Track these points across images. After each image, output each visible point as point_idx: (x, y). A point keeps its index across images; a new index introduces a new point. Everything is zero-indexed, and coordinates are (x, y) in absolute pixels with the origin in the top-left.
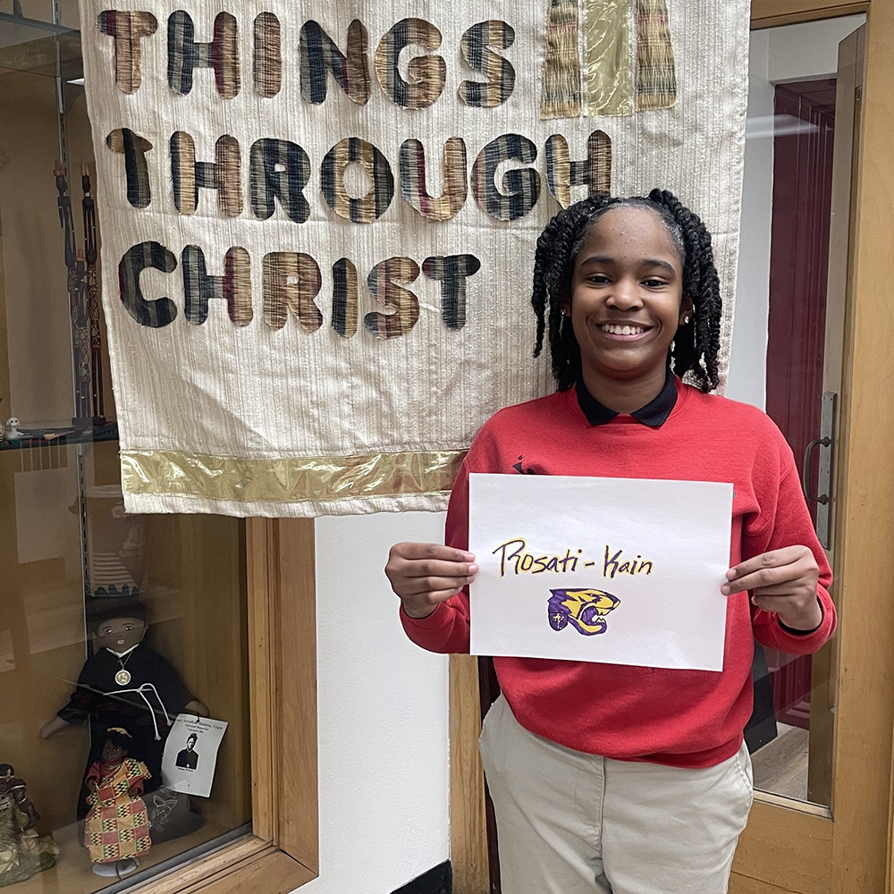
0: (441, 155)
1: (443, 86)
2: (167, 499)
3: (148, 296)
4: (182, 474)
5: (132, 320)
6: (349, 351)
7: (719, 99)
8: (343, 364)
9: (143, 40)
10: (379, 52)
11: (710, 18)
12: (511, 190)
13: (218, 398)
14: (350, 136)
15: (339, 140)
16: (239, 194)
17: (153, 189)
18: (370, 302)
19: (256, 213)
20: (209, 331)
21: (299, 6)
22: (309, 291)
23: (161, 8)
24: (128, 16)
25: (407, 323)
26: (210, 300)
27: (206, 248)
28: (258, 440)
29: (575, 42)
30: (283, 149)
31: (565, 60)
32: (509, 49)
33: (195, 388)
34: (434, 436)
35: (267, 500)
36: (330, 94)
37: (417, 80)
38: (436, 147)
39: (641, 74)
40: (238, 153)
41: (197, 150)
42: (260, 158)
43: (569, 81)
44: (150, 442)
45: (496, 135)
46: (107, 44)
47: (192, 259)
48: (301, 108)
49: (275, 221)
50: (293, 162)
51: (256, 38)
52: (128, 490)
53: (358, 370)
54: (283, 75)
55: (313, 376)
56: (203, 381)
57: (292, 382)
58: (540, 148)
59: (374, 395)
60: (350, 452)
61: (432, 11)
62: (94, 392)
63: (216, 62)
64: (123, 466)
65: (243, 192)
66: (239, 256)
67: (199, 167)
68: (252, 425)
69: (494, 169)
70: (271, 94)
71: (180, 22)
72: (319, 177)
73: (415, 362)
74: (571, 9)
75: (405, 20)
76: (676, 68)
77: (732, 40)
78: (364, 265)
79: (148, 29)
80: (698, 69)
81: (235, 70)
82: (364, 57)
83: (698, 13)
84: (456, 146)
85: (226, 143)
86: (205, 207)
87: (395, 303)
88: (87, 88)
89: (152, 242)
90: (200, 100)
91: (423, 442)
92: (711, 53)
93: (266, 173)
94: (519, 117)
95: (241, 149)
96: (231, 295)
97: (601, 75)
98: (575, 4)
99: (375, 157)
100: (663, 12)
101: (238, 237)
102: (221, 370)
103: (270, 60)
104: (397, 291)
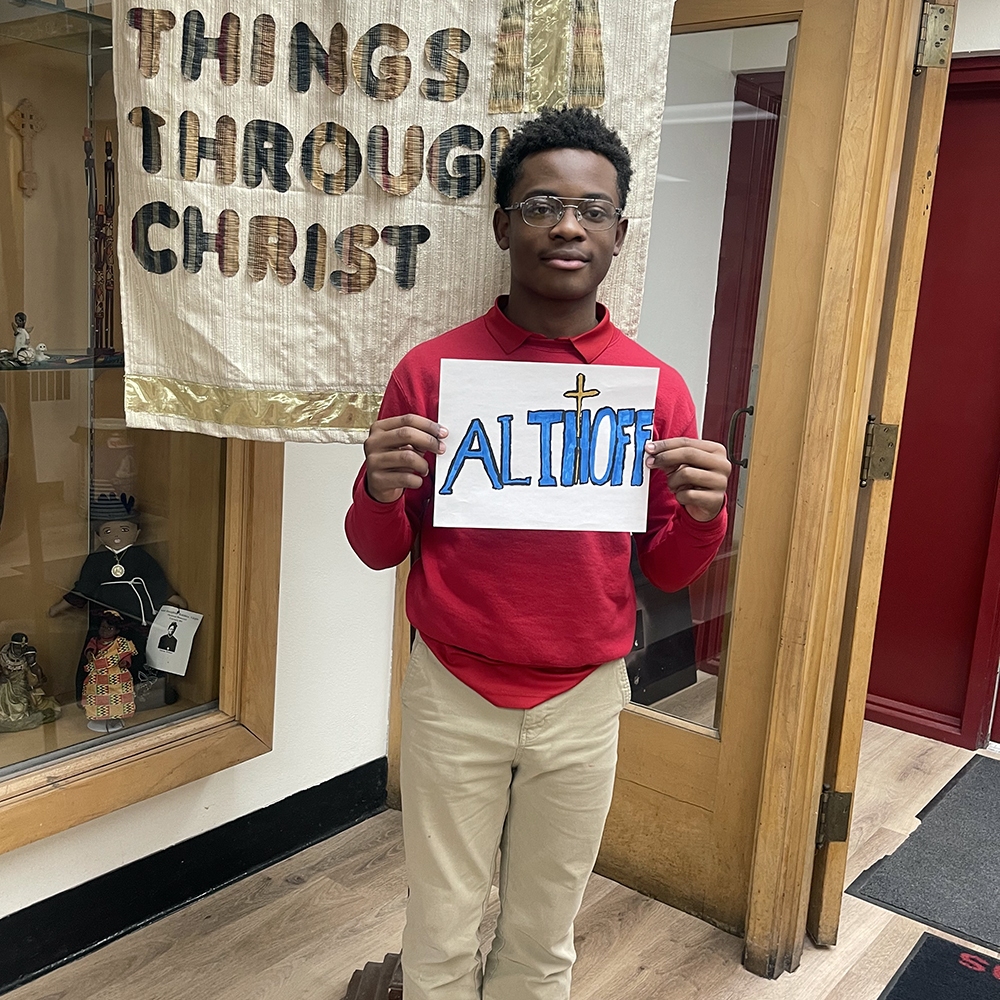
0: (403, 140)
1: (408, 81)
2: (162, 418)
3: (154, 247)
4: (174, 397)
5: (140, 267)
6: (316, 302)
7: (641, 103)
8: (311, 313)
9: (163, 34)
10: (356, 51)
11: (637, 33)
12: (460, 172)
13: (206, 335)
14: (328, 121)
15: (319, 124)
16: (233, 166)
17: (163, 158)
18: (336, 262)
19: (247, 182)
20: (202, 279)
21: (292, 9)
22: (286, 249)
23: (179, 7)
24: (151, 13)
26: (204, 253)
27: (203, 210)
28: (236, 372)
29: (521, 49)
30: (272, 129)
31: (511, 64)
32: (465, 53)
33: (188, 326)
35: (241, 424)
36: (313, 85)
37: (386, 75)
38: (399, 133)
39: (575, 77)
40: (235, 130)
41: (201, 128)
42: (252, 136)
43: (515, 82)
44: (149, 369)
45: (450, 124)
46: (134, 35)
47: (192, 218)
48: (288, 96)
49: (262, 190)
50: (279, 140)
51: (255, 35)
52: (129, 408)
53: (323, 319)
54: (275, 68)
55: (285, 322)
56: (194, 320)
57: (268, 326)
58: (487, 138)
59: (335, 341)
60: (311, 389)
61: (403, 19)
62: (107, 327)
63: (221, 55)
64: (127, 388)
65: (236, 164)
66: (230, 217)
67: (202, 141)
68: (232, 360)
69: (447, 154)
70: (264, 82)
71: (194, 19)
72: (300, 154)
73: (370, 315)
74: (519, 21)
75: (379, 25)
76: (606, 74)
77: (654, 53)
78: (333, 230)
79: (168, 25)
80: (624, 76)
81: (237, 62)
82: (343, 55)
83: (627, 29)
84: (416, 133)
86: (205, 175)
87: (357, 263)
88: (115, 72)
89: (160, 202)
90: (206, 86)
91: (373, 385)
92: (637, 63)
93: (257, 149)
94: (470, 111)
95: (237, 127)
96: (222, 250)
97: (541, 78)
98: (522, 16)
99: (347, 139)
100: (597, 26)
101: (230, 202)
102: (209, 311)
103: (266, 54)
104: (359, 253)
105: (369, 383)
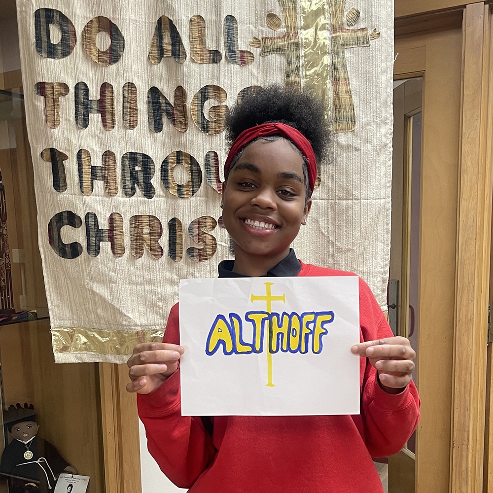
2: (78, 354)
3: (66, 241)
4: (86, 340)
5: (56, 256)
6: (178, 269)
7: (379, 126)
8: (175, 277)
9: (61, 98)
10: (193, 103)
11: (373, 82)
13: (106, 297)
14: (177, 150)
15: (171, 152)
16: (116, 183)
17: (68, 182)
18: (189, 242)
19: (126, 194)
20: (101, 260)
21: (147, 79)
22: (155, 236)
23: (71, 80)
24: (52, 85)
25: (210, 253)
26: (101, 243)
27: (98, 214)
28: (129, 320)
30: (140, 158)
33: (93, 292)
36: (165, 127)
37: (214, 118)
38: (224, 155)
39: (336, 113)
40: (115, 160)
41: (92, 159)
42: (127, 163)
44: (68, 323)
46: (40, 101)
47: (91, 220)
48: (149, 135)
49: (136, 198)
50: (145, 165)
51: (124, 97)
52: (56, 350)
54: (139, 117)
55: (159, 284)
56: (98, 288)
57: (147, 287)
61: (222, 80)
62: (9, 295)
63: (102, 110)
64: (53, 337)
65: (118, 182)
66: (117, 218)
67: (93, 168)
68: (125, 312)
70: (132, 127)
71: (82, 88)
72: (159, 173)
74: (297, 79)
75: (207, 86)
76: (355, 109)
77: (385, 94)
78: (186, 221)
79: (64, 92)
80: (367, 109)
81: (113, 115)
82: (184, 106)
83: (366, 80)
86: (97, 191)
87: (203, 242)
89: (68, 211)
90: (93, 132)
92: (374, 101)
93: (131, 171)
95: (117, 158)
96: (113, 240)
98: (299, 76)
99: (191, 161)
100: (347, 79)
101: (116, 207)
102: (107, 281)
103: (132, 109)
104: (204, 235)
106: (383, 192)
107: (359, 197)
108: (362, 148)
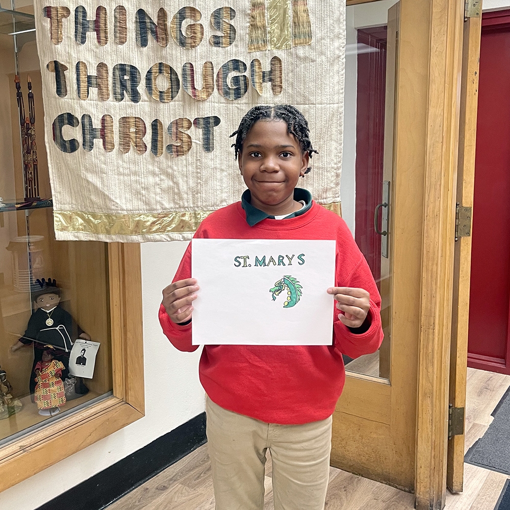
0: (202, 70)
1: (202, 38)
2: (76, 234)
3: (66, 138)
4: (83, 222)
5: (59, 150)
6: (159, 163)
7: (332, 40)
8: (157, 170)
9: (63, 20)
10: (172, 22)
12: (235, 85)
13: (98, 186)
14: (159, 62)
15: (154, 64)
16: (108, 90)
17: (68, 88)
18: (169, 140)
19: (116, 99)
20: (94, 154)
21: (135, 2)
22: (140, 135)
23: (72, 5)
24: (56, 9)
25: (186, 150)
26: (94, 139)
27: (92, 115)
28: (117, 205)
29: (264, 16)
30: (128, 68)
31: (259, 24)
32: (233, 20)
33: (88, 181)
34: (199, 204)
35: (121, 234)
36: (149, 43)
37: (190, 35)
38: (199, 66)
39: (295, 29)
40: (107, 71)
41: (88, 70)
42: (117, 73)
43: (262, 34)
44: (67, 207)
45: (227, 60)
46: (47, 21)
47: (86, 120)
48: (136, 50)
49: (125, 103)
50: (132, 74)
51: (115, 17)
52: (57, 229)
53: (163, 172)
54: (128, 35)
55: (143, 175)
56: (91, 178)
57: (133, 178)
58: (248, 66)
59: (171, 184)
60: (160, 211)
61: (197, 2)
63: (97, 30)
64: (55, 218)
66: (108, 119)
67: (89, 77)
68: (114, 198)
69: (227, 76)
70: (122, 43)
71: (81, 11)
72: (145, 81)
73: (190, 168)
74: (261, 0)
75: (184, 8)
76: (312, 26)
77: (337, 13)
78: (166, 122)
79: (66, 15)
80: (322, 26)
81: (106, 33)
82: (165, 25)
84: (209, 66)
85: (101, 66)
86: (92, 96)
87: (180, 140)
88: (37, 42)
89: (68, 113)
90: (90, 47)
91: (194, 207)
92: (328, 18)
93: (120, 80)
94: (238, 51)
95: (109, 69)
96: (104, 137)
97: (276, 31)
99: (171, 72)
101: (107, 110)
102: (99, 172)
103: (122, 27)
104: (181, 134)
105: (192, 206)
106: (336, 97)
107: (315, 102)
108: (317, 59)
